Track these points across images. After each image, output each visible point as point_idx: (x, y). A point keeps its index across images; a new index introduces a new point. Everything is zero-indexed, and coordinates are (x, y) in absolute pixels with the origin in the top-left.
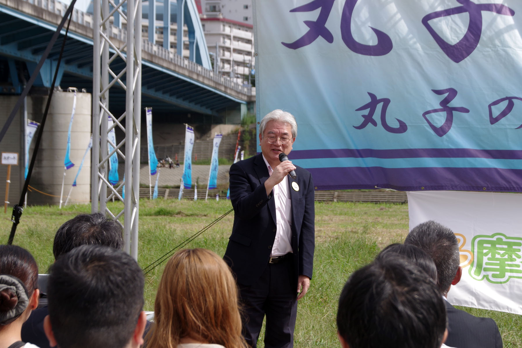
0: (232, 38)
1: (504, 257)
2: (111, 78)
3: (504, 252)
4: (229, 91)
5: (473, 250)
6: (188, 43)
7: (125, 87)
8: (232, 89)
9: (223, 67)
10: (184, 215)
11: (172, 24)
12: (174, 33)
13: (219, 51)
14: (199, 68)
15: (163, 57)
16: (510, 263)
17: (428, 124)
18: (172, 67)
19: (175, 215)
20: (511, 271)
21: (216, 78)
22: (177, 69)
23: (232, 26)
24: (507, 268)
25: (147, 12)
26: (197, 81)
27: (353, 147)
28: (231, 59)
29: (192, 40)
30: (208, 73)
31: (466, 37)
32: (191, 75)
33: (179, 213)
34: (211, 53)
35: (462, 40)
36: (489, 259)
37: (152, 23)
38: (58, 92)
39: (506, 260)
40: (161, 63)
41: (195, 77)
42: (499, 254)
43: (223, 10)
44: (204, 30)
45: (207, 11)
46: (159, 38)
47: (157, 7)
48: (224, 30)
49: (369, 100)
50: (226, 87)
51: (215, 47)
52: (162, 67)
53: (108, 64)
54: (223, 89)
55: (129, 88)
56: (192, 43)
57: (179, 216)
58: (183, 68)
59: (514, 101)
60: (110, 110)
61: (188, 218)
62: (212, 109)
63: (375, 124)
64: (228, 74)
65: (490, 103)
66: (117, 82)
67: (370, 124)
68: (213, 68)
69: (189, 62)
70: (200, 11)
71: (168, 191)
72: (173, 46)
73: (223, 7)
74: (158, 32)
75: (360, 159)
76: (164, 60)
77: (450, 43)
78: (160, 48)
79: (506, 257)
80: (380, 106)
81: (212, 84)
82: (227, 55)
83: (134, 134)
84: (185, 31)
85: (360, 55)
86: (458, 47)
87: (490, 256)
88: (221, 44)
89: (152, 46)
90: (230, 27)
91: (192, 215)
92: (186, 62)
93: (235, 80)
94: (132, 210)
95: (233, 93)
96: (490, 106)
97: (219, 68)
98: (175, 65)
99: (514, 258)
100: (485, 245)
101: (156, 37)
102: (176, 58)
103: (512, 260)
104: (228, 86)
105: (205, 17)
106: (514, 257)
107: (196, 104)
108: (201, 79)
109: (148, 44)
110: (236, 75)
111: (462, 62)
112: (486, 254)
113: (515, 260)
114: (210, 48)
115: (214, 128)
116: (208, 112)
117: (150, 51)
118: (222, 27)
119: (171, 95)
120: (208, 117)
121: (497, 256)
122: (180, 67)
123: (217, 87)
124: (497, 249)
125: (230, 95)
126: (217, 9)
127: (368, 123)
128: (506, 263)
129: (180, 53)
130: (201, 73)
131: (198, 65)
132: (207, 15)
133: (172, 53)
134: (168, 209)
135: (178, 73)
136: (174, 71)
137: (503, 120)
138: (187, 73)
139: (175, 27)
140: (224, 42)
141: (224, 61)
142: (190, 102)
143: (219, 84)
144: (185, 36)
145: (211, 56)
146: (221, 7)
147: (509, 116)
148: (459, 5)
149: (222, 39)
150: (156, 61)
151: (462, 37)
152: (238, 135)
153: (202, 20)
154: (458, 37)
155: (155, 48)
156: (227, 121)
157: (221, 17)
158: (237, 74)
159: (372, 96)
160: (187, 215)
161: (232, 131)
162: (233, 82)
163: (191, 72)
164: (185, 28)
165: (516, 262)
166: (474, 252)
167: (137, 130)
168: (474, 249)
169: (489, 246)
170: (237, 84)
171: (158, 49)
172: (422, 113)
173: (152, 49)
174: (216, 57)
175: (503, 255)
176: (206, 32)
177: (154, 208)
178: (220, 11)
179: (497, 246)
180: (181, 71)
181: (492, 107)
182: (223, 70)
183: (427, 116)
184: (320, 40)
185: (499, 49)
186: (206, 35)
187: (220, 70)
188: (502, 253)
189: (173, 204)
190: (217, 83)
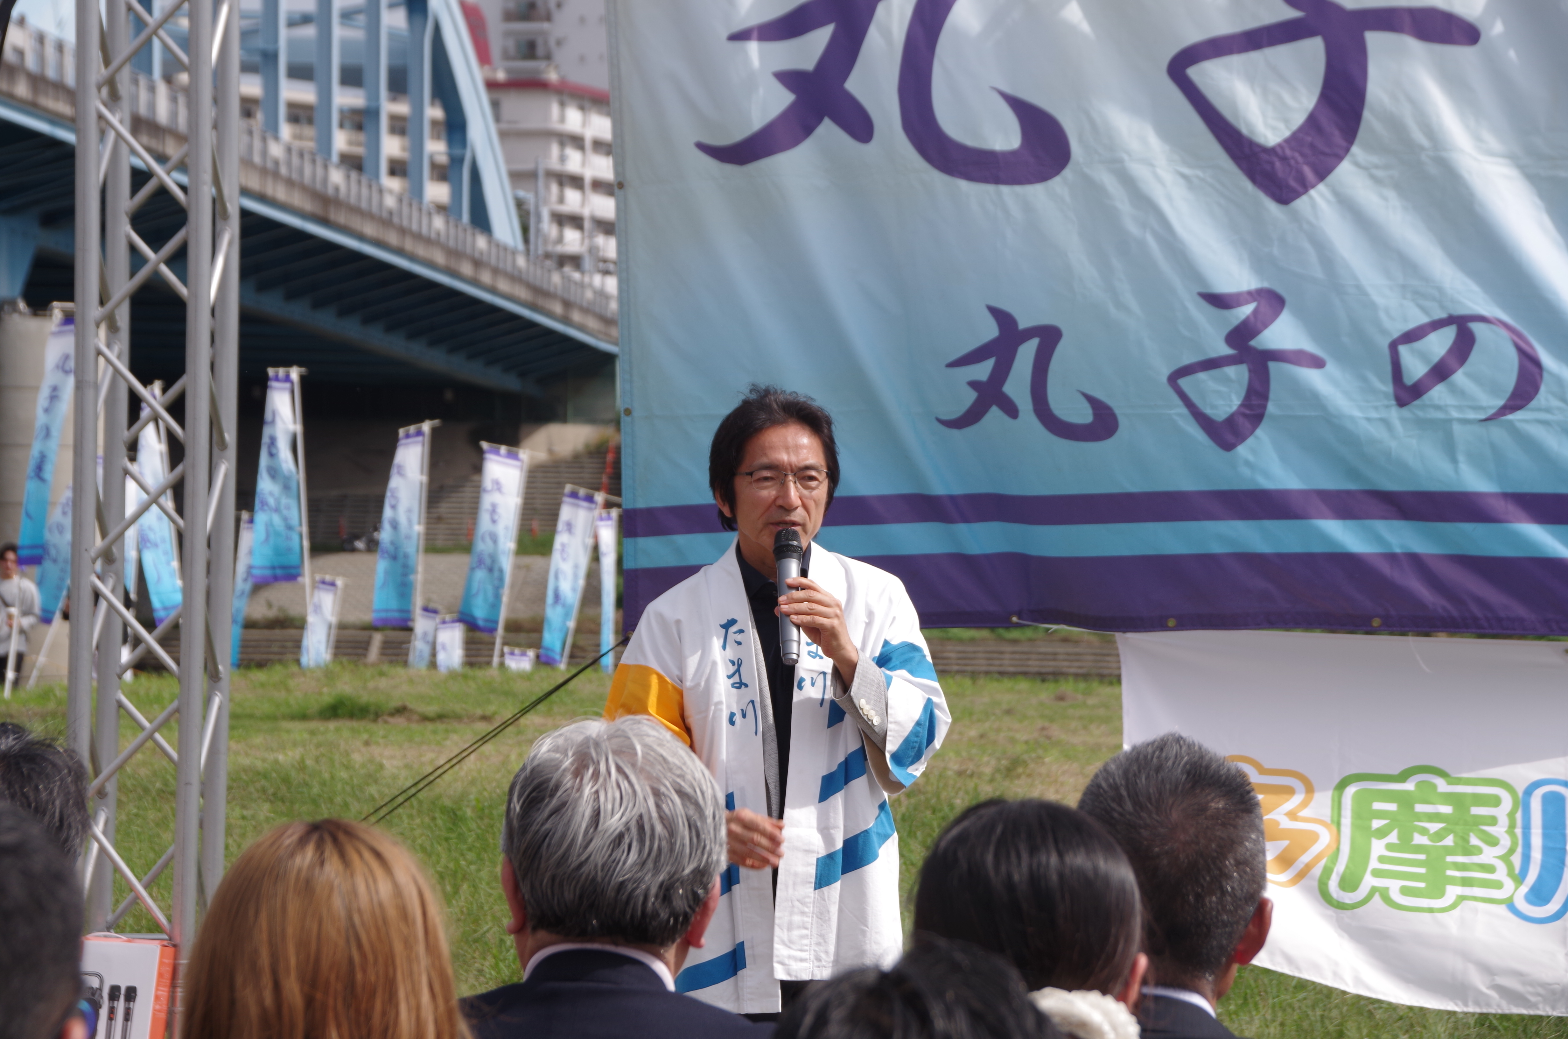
0: (588, 144)
1: (1440, 841)
2: (136, 259)
3: (1441, 825)
4: (576, 316)
5: (1336, 819)
6: (443, 159)
7: (183, 291)
8: (586, 310)
9: (560, 240)
10: (415, 717)
11: (393, 99)
12: (399, 126)
13: (547, 188)
14: (481, 242)
15: (364, 205)
16: (1460, 859)
17: (1184, 410)
18: (393, 238)
19: (386, 718)
20: (1466, 882)
21: (536, 275)
22: (409, 245)
23: (587, 104)
24: (1450, 873)
25: (310, 57)
26: (475, 283)
27: (938, 488)
28: (586, 212)
29: (457, 152)
30: (509, 258)
31: (1312, 120)
32: (453, 264)
33: (401, 711)
34: (521, 193)
35: (1301, 129)
36: (1390, 847)
37: (325, 95)
38: (16, 317)
39: (1449, 851)
40: (356, 223)
41: (467, 269)
42: (1424, 831)
43: (559, 55)
44: (497, 118)
45: (506, 56)
46: (350, 143)
47: (345, 44)
48: (562, 119)
49: (990, 331)
50: (567, 304)
51: (532, 175)
52: (361, 237)
53: (127, 214)
54: (558, 309)
55: (195, 295)
56: (456, 161)
57: (400, 721)
58: (428, 241)
59: (1477, 328)
60: (133, 369)
61: (430, 726)
62: (522, 375)
63: (1011, 410)
64: (575, 261)
65: (1396, 335)
66: (156, 274)
67: (995, 412)
68: (526, 240)
69: (447, 222)
70: (484, 56)
71: (378, 639)
72: (397, 169)
73: (559, 43)
74: (347, 124)
75: (962, 528)
76: (367, 215)
77: (1261, 140)
78: (354, 175)
79: (1449, 841)
80: (1027, 352)
81: (522, 293)
82: (573, 200)
83: (216, 450)
84: (434, 123)
85: (963, 185)
86: (1288, 152)
87: (1393, 838)
88: (553, 163)
89: (326, 167)
90: (582, 108)
91: (440, 717)
92: (439, 223)
93: (597, 280)
94: (208, 702)
95: (592, 323)
96: (1394, 346)
97: (546, 241)
98: (403, 231)
99: (1474, 846)
100: (1377, 806)
101: (341, 141)
102: (405, 210)
103: (1469, 851)
104: (572, 298)
105: (501, 76)
106: (1474, 841)
107: (471, 357)
108: (486, 277)
109: (314, 161)
110: (601, 265)
111: (1301, 203)
112: (1381, 833)
113: (1479, 851)
114: (518, 177)
115: (529, 434)
116: (511, 383)
117: (318, 186)
118: (555, 109)
119: (390, 329)
120: (509, 399)
121: (1419, 839)
122: (418, 237)
123: (541, 302)
124: (1420, 817)
125: (581, 328)
126: (540, 51)
127: (990, 407)
128: (1449, 859)
129: (417, 191)
130: (485, 258)
131: (477, 231)
132: (508, 71)
133: (391, 192)
134: (365, 698)
135: (412, 258)
136: (399, 252)
137: (1438, 393)
138: (439, 258)
139: (402, 108)
140: (563, 159)
141: (564, 220)
142: (452, 350)
143: (546, 294)
144: (436, 137)
145: (520, 204)
146: (552, 42)
147: (1459, 377)
148: (1291, 13)
149: (555, 149)
150: (341, 218)
151: (1299, 119)
152: (605, 458)
153: (492, 85)
154: (1286, 121)
155: (337, 177)
156: (570, 411)
157: (553, 76)
158: (605, 261)
159: (1002, 318)
160: (425, 718)
161: (587, 446)
162: (591, 285)
163: (455, 253)
164: (434, 112)
165: (1481, 856)
166: (1339, 824)
167: (226, 436)
168: (1339, 815)
169: (1392, 807)
170: (601, 294)
171: (348, 177)
172: (1165, 372)
173: (325, 180)
174: (537, 207)
175: (1439, 836)
176: (504, 126)
177: (320, 694)
178: (548, 57)
179: (1419, 808)
180: (421, 251)
181: (1403, 349)
182: (560, 249)
183: (1184, 383)
184: (827, 129)
185: (1424, 158)
186: (504, 135)
187: (550, 248)
188: (1436, 830)
189: (383, 683)
190: (538, 291)
